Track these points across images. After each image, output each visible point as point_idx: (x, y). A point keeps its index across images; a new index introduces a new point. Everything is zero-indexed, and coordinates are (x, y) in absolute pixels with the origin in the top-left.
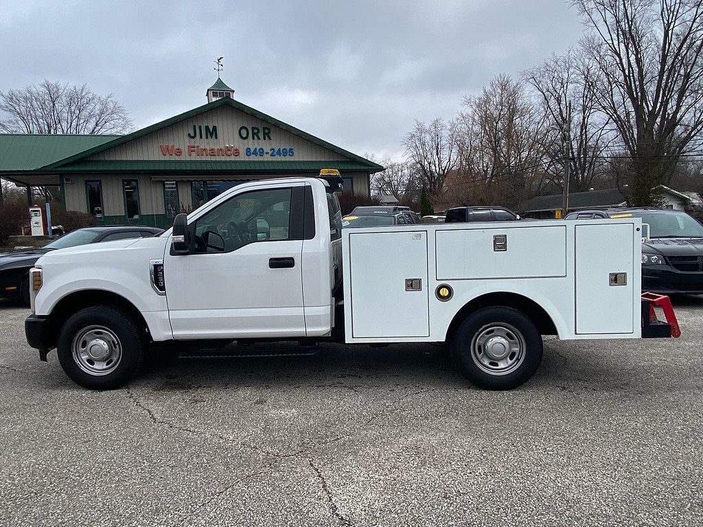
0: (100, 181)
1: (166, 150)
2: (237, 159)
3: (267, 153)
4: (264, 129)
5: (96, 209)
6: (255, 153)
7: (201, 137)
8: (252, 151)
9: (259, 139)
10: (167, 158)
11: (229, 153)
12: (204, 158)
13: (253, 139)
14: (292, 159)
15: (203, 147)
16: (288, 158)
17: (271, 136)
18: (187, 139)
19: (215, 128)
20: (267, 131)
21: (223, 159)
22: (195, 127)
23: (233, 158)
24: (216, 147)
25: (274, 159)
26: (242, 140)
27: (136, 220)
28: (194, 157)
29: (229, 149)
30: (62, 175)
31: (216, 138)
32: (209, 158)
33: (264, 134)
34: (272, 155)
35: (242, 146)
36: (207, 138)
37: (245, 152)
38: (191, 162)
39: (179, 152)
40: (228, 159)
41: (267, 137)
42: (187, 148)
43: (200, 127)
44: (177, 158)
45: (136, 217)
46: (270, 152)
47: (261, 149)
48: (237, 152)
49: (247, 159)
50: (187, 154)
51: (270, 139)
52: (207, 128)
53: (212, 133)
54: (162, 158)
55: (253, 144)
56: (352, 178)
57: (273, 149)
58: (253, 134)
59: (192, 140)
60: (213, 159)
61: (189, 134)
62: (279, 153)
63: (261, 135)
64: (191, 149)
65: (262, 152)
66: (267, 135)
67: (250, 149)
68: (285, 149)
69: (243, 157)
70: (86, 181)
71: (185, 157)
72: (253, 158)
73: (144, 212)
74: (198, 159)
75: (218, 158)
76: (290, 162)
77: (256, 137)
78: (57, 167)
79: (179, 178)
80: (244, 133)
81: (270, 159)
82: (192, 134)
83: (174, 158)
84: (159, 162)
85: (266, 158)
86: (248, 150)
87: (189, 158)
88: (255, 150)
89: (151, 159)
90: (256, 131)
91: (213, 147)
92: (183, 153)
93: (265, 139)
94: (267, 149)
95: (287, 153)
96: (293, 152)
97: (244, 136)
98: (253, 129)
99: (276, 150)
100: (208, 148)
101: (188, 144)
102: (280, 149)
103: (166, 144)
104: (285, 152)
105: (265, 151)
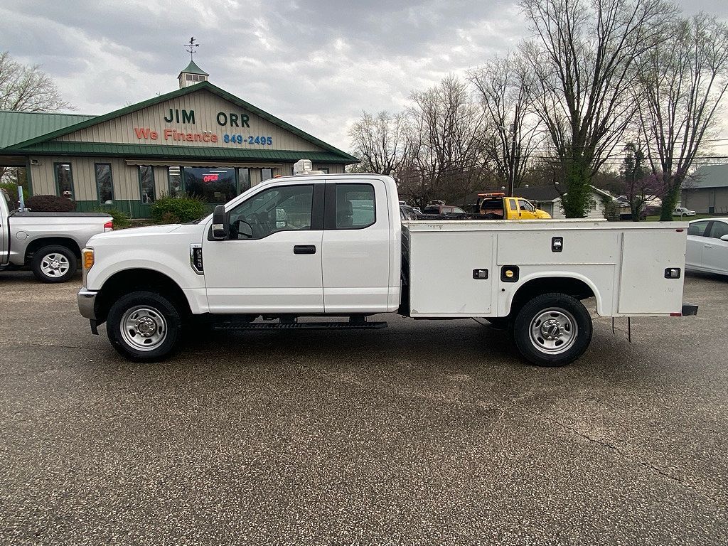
0: (71, 164)
1: (142, 133)
2: (215, 145)
3: (245, 141)
4: (242, 116)
5: (65, 193)
6: (233, 140)
7: (178, 122)
8: (230, 138)
9: (237, 126)
10: (142, 142)
11: (206, 139)
12: (180, 143)
13: (232, 125)
14: (270, 148)
15: (180, 133)
16: (266, 147)
17: (249, 123)
18: (164, 122)
19: (192, 113)
20: (245, 119)
21: (201, 145)
22: (171, 110)
23: (210, 145)
24: (194, 133)
25: (252, 147)
26: (220, 127)
27: (109, 205)
28: (170, 142)
29: (206, 135)
30: (28, 155)
31: (194, 123)
32: (185, 144)
33: (243, 121)
34: (251, 143)
35: (220, 132)
36: (184, 122)
37: (224, 138)
38: (167, 147)
39: (155, 136)
40: (205, 145)
41: (245, 125)
42: (163, 132)
43: (177, 111)
44: (153, 143)
45: (109, 202)
46: (249, 140)
47: (240, 136)
48: (215, 139)
49: (225, 146)
50: (163, 139)
51: (248, 126)
52: (184, 112)
53: (189, 117)
54: (137, 142)
55: (231, 131)
56: (328, 170)
57: (252, 137)
58: (232, 120)
59: (169, 124)
60: (190, 144)
61: (166, 118)
62: (257, 141)
63: (239, 122)
64: (168, 133)
65: (240, 140)
66: (245, 123)
67: (228, 136)
68: (263, 137)
69: (221, 144)
70: (55, 163)
71: (161, 141)
72: (231, 145)
73: (117, 198)
74: (176, 143)
75: (195, 144)
76: (268, 151)
77: (234, 124)
78: (24, 147)
79: (155, 163)
80: (222, 119)
81: (249, 147)
82: (169, 119)
83: (149, 142)
84: (134, 145)
85: (245, 146)
86: (226, 137)
87: (164, 143)
88: (234, 137)
89: (125, 142)
90: (234, 118)
91: (190, 132)
92: (159, 137)
93: (243, 126)
94: (245, 137)
95: (265, 141)
96: (271, 141)
97: (222, 123)
98: (231, 115)
99: (255, 138)
100: (184, 132)
101: (164, 128)
102: (258, 137)
103: (141, 127)
104: (263, 141)
105: (243, 139)
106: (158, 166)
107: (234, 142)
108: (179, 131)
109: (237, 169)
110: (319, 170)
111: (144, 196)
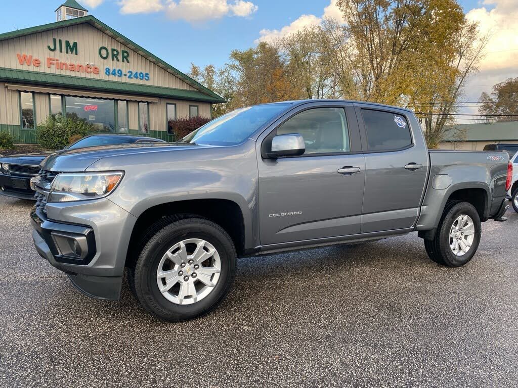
1: (23, 60)
2: (97, 77)
3: (125, 75)
4: (123, 52)
6: (114, 73)
7: (61, 51)
8: (111, 71)
9: (118, 60)
10: (25, 68)
11: (89, 70)
12: (63, 73)
13: (113, 60)
14: (148, 83)
15: (63, 62)
16: (144, 82)
17: (129, 59)
18: (47, 51)
19: (75, 44)
20: (126, 54)
21: (83, 75)
22: (54, 40)
23: (92, 76)
24: (76, 63)
25: (131, 81)
26: (102, 60)
28: (53, 70)
29: (88, 66)
31: (76, 54)
32: (69, 73)
33: (123, 57)
34: (130, 77)
35: (102, 65)
36: (67, 53)
37: (105, 71)
38: (50, 75)
39: (37, 63)
40: (88, 76)
41: (125, 61)
42: (46, 60)
43: (60, 41)
44: (36, 69)
46: (129, 75)
47: (120, 70)
48: (96, 71)
49: (107, 78)
50: (46, 67)
51: (128, 62)
52: (68, 43)
53: (73, 48)
54: (20, 67)
55: (112, 65)
56: (198, 106)
57: (130, 72)
58: (113, 55)
59: (52, 53)
60: (73, 74)
61: (49, 47)
62: (136, 76)
63: (120, 57)
64: (50, 62)
65: (120, 73)
66: (125, 58)
68: (141, 73)
69: (102, 76)
71: (44, 69)
72: (112, 78)
74: (58, 72)
75: (78, 74)
76: (146, 86)
77: (115, 59)
79: (36, 89)
80: (104, 53)
81: (128, 81)
82: (52, 47)
83: (32, 68)
84: (16, 71)
85: (125, 79)
86: (108, 70)
87: (48, 71)
88: (114, 71)
89: (8, 67)
90: (115, 53)
91: (73, 62)
92: (42, 65)
93: (123, 61)
94: (125, 71)
95: (143, 77)
96: (148, 77)
97: (104, 56)
98: (113, 50)
99: (134, 73)
100: (68, 63)
101: (47, 56)
102: (137, 73)
103: (23, 53)
104: (142, 76)
105: (123, 73)
106: (40, 93)
107: (115, 75)
109: (116, 100)
110: (190, 106)
111: (24, 122)
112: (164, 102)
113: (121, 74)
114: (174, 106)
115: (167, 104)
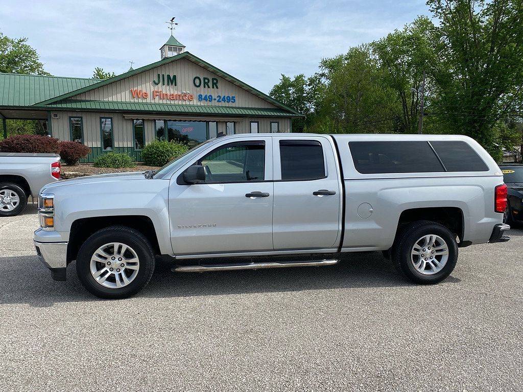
0: (81, 118)
1: (135, 94)
2: (192, 103)
3: (215, 99)
4: (213, 79)
6: (205, 99)
7: (164, 84)
8: (203, 97)
9: (209, 87)
10: (136, 100)
11: (185, 98)
12: (165, 102)
13: (205, 87)
14: (234, 105)
16: (231, 104)
17: (219, 85)
18: (152, 85)
19: (175, 77)
20: (215, 81)
21: (180, 102)
22: (159, 75)
23: (188, 103)
24: (175, 93)
25: (220, 104)
26: (196, 88)
27: (110, 151)
28: (157, 100)
29: (185, 95)
30: (49, 110)
31: (176, 85)
32: (169, 102)
33: (213, 84)
34: (219, 101)
35: (196, 92)
36: (168, 85)
37: (198, 98)
38: (155, 104)
39: (145, 96)
40: (184, 103)
41: (215, 87)
42: (152, 93)
43: (163, 75)
44: (145, 101)
45: (109, 149)
46: (217, 99)
47: (211, 96)
48: (191, 98)
49: (199, 103)
50: (152, 98)
51: (217, 88)
52: (169, 76)
53: (172, 81)
54: (133, 101)
55: (204, 92)
56: (278, 123)
57: (220, 96)
58: (205, 83)
59: (157, 86)
60: (173, 102)
61: (154, 81)
62: (224, 100)
63: (210, 84)
64: (155, 94)
66: (215, 85)
67: (202, 96)
68: (228, 97)
69: (196, 102)
70: (70, 117)
71: (150, 100)
72: (204, 103)
73: (116, 145)
74: (161, 102)
75: (176, 102)
76: (232, 107)
78: (47, 104)
79: (146, 117)
80: (197, 82)
81: (217, 104)
82: (157, 82)
83: (142, 100)
84: (130, 103)
85: (214, 103)
86: (200, 96)
88: (206, 96)
89: (124, 101)
90: (206, 81)
91: (172, 93)
92: (149, 97)
93: (213, 88)
94: (215, 96)
95: (230, 100)
96: (234, 100)
97: (198, 85)
98: (205, 79)
99: (222, 97)
100: (168, 93)
101: (152, 89)
102: (225, 96)
103: (135, 89)
104: (228, 99)
105: (213, 98)
106: (148, 120)
108: (164, 92)
109: (208, 122)
110: (271, 123)
111: (136, 144)
112: (247, 121)
113: (212, 99)
114: (257, 123)
115: (251, 122)
